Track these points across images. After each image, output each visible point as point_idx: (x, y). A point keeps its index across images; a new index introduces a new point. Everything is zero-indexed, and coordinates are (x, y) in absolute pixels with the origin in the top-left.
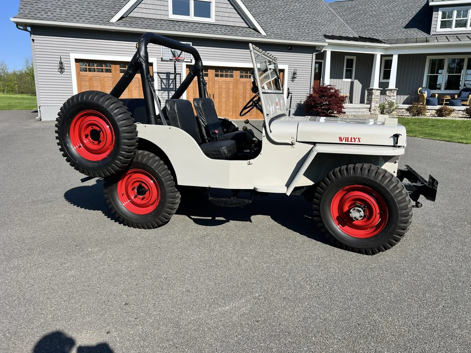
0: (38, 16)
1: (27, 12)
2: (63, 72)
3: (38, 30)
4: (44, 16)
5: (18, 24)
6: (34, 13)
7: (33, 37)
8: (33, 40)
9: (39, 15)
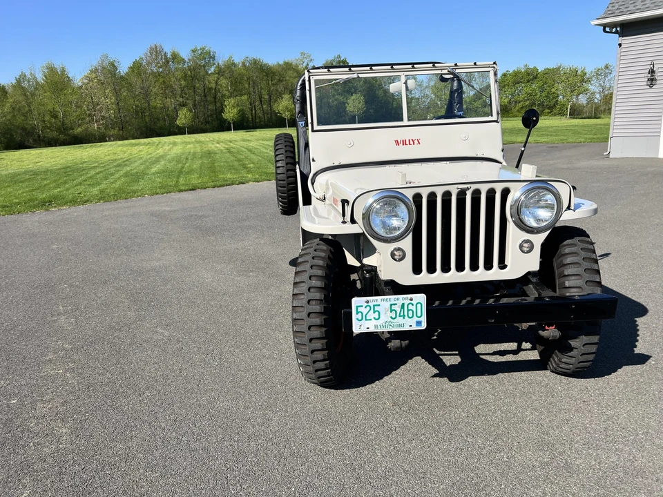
0: (629, 9)
1: (616, 8)
2: (653, 85)
3: (628, 29)
4: (637, 8)
5: (605, 26)
6: (625, 6)
7: (621, 40)
8: (620, 45)
9: (631, 7)
